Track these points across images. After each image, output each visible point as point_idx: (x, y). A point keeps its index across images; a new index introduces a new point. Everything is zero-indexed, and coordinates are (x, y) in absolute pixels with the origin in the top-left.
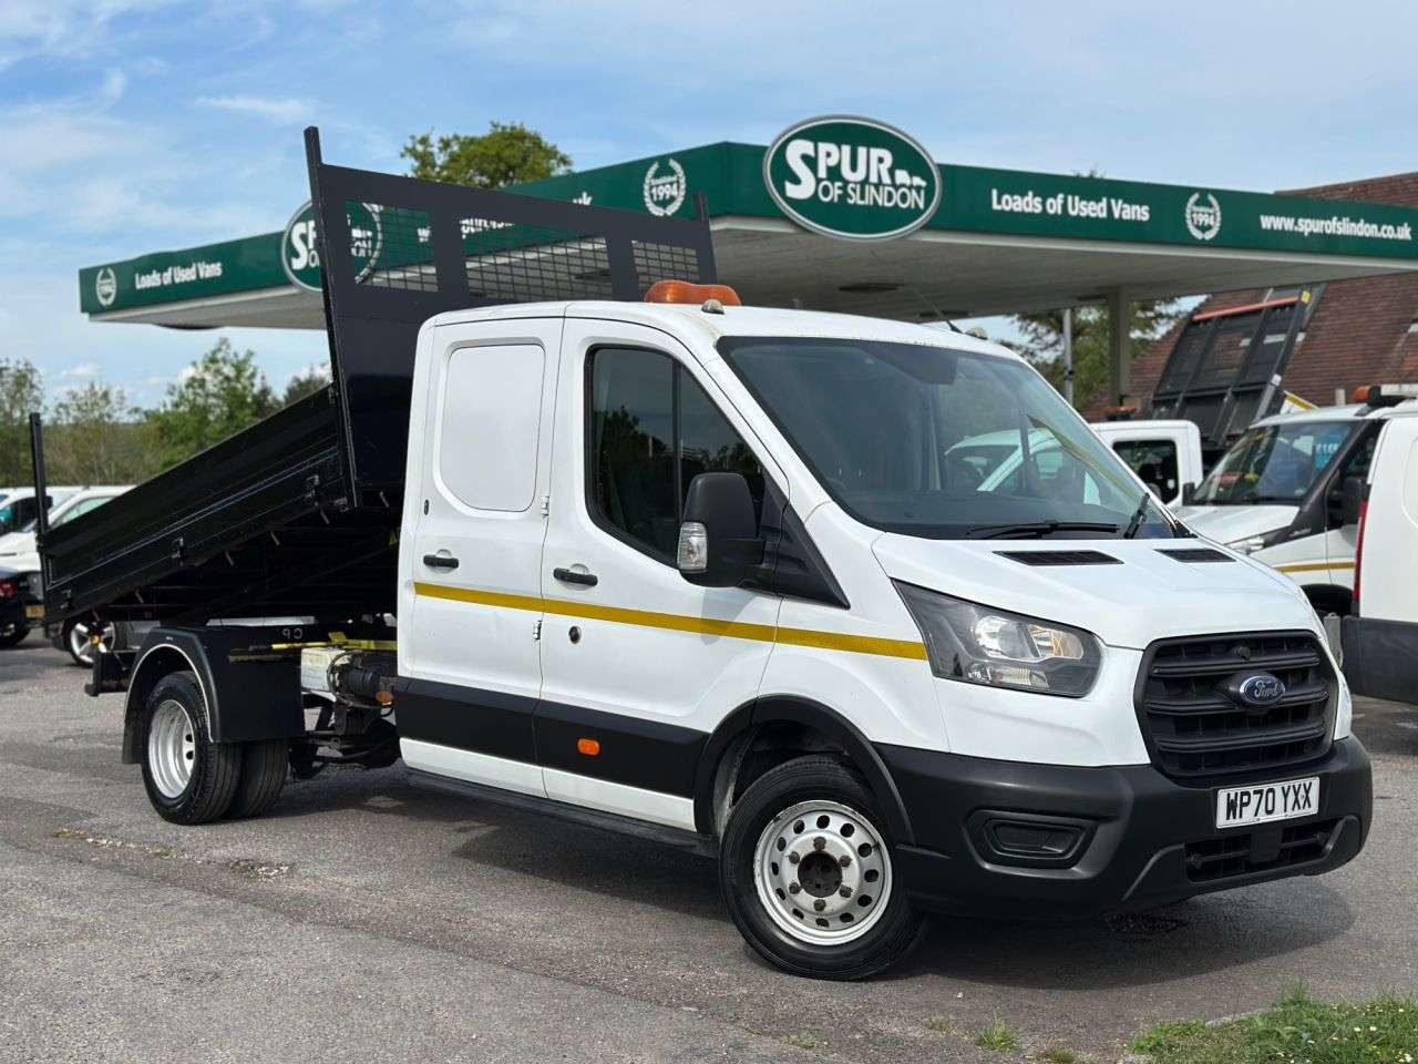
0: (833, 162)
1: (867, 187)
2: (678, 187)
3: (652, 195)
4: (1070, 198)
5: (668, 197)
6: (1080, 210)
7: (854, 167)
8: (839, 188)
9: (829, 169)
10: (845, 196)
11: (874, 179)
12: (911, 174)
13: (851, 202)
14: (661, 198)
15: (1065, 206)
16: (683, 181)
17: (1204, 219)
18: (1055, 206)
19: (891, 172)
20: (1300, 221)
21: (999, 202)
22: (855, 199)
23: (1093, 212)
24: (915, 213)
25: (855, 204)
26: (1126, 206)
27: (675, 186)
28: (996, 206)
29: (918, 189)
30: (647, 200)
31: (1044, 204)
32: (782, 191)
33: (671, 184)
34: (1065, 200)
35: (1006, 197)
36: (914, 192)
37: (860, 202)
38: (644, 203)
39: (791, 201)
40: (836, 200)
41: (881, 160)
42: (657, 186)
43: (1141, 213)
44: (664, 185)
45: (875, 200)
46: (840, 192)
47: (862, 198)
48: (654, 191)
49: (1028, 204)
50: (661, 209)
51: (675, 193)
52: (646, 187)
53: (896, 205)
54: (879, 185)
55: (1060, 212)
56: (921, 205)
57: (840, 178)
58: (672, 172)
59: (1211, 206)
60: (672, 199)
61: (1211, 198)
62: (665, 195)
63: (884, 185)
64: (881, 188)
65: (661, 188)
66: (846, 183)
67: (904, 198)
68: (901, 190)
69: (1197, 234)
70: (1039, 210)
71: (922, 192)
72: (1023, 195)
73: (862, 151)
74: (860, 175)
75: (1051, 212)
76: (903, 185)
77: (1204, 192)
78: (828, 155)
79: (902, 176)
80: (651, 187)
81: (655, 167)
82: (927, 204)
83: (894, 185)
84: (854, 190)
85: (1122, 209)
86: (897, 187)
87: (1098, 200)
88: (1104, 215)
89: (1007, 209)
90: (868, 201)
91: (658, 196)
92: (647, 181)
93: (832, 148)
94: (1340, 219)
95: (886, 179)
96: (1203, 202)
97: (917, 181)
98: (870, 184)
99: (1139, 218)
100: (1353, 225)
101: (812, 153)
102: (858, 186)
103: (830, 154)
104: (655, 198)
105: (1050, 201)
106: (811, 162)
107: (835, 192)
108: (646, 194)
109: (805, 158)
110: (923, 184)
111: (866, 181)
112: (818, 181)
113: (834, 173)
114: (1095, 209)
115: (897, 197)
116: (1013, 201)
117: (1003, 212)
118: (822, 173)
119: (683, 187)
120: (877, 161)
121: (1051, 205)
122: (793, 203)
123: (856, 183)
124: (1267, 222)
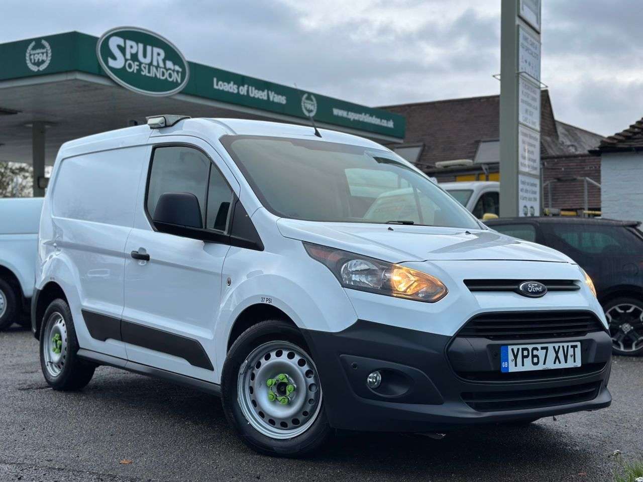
1: (151, 67)
2: (47, 55)
3: (31, 60)
4: (250, 88)
5: (40, 60)
6: (255, 95)
7: (145, 56)
8: (137, 65)
9: (132, 55)
10: (139, 70)
11: (155, 63)
12: (174, 64)
13: (143, 73)
14: (36, 61)
15: (248, 91)
16: (50, 52)
17: (309, 107)
18: (243, 90)
19: (164, 61)
20: (350, 113)
21: (217, 85)
22: (145, 72)
23: (261, 96)
24: (175, 84)
25: (145, 75)
26: (276, 95)
27: (45, 55)
28: (215, 87)
29: (178, 72)
30: (28, 62)
31: (238, 88)
32: (107, 63)
33: (43, 53)
34: (248, 88)
35: (220, 83)
36: (175, 73)
37: (148, 75)
38: (26, 64)
39: (112, 69)
40: (135, 71)
41: (159, 54)
42: (34, 54)
43: (281, 99)
44: (38, 54)
45: (155, 75)
46: (138, 67)
48: (32, 57)
49: (231, 88)
50: (36, 67)
51: (44, 58)
52: (27, 55)
53: (166, 78)
54: (157, 67)
55: (246, 94)
56: (179, 80)
57: (138, 60)
58: (43, 47)
59: (312, 101)
60: (43, 62)
61: (312, 97)
62: (39, 59)
63: (160, 68)
64: (159, 69)
65: (36, 55)
66: (141, 63)
67: (170, 76)
69: (307, 113)
70: (236, 91)
71: (180, 74)
72: (229, 83)
74: (148, 60)
75: (242, 93)
76: (170, 69)
77: (310, 94)
78: (131, 47)
79: (169, 64)
80: (30, 55)
82: (182, 80)
83: (165, 68)
85: (274, 97)
86: (167, 70)
87: (263, 91)
88: (265, 98)
89: (221, 88)
90: (152, 75)
91: (35, 60)
92: (28, 51)
93: (133, 44)
94: (365, 115)
95: (161, 65)
96: (309, 98)
97: (177, 68)
98: (153, 66)
99: (281, 102)
100: (370, 118)
101: (123, 45)
102: (147, 67)
103: (132, 47)
104: (33, 61)
105: (241, 88)
106: (122, 50)
107: (135, 67)
108: (27, 58)
109: (119, 47)
110: (180, 70)
111: (150, 64)
113: (134, 57)
114: (261, 95)
115: (167, 75)
116: (224, 85)
117: (218, 90)
118: (128, 56)
119: (50, 55)
120: (157, 55)
121: (242, 90)
123: (146, 64)
124: (336, 112)
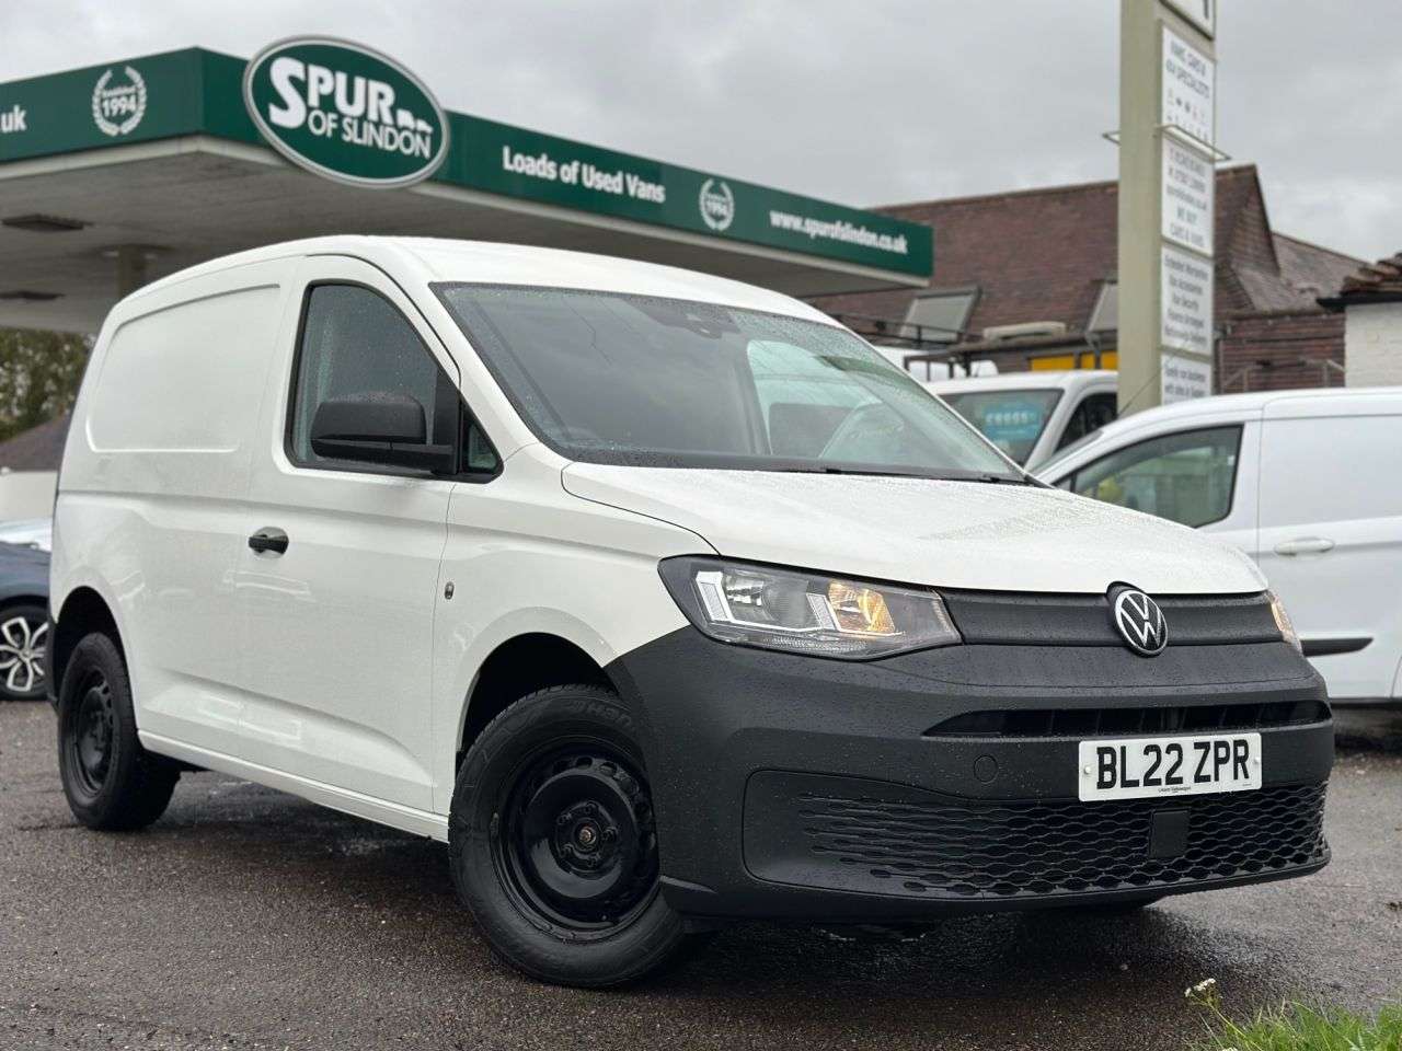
0: (326, 89)
1: (365, 125)
2: (137, 100)
3: (103, 110)
4: (585, 168)
5: (123, 112)
6: (595, 183)
7: (350, 99)
8: (334, 121)
9: (322, 98)
10: (339, 131)
11: (373, 116)
12: (416, 117)
13: (347, 138)
14: (115, 113)
15: (579, 175)
16: (143, 92)
17: (718, 208)
18: (569, 173)
19: (393, 110)
20: (808, 222)
21: (511, 161)
22: (350, 136)
23: (609, 186)
24: (417, 162)
25: (351, 142)
26: (642, 184)
27: (133, 99)
28: (507, 166)
29: (423, 134)
30: (97, 115)
31: (558, 169)
32: (266, 115)
33: (128, 96)
34: (580, 169)
35: (518, 157)
36: (419, 138)
37: (358, 141)
38: (93, 119)
39: (277, 129)
40: (329, 134)
41: (381, 96)
42: (110, 99)
43: (653, 192)
44: (119, 97)
45: (374, 141)
46: (335, 125)
47: (360, 135)
48: (106, 104)
49: (540, 167)
50: (114, 126)
51: (132, 107)
52: (96, 100)
53: (398, 148)
54: (378, 124)
55: (574, 181)
56: (427, 153)
57: (334, 109)
58: (129, 83)
59: (723, 194)
60: (129, 115)
62: (120, 110)
63: (385, 125)
64: (381, 128)
65: (114, 101)
66: (341, 116)
67: (407, 142)
68: (405, 133)
69: (711, 223)
70: (552, 176)
71: (428, 139)
72: (537, 157)
73: (359, 82)
74: (357, 109)
75: (566, 179)
76: (405, 128)
77: (718, 179)
79: (405, 118)
80: (102, 100)
81: (108, 75)
82: (434, 152)
83: (395, 125)
84: (351, 126)
85: (638, 187)
86: (400, 130)
87: (614, 174)
88: (619, 190)
89: (520, 170)
90: (366, 141)
91: (111, 111)
92: (97, 92)
93: (325, 73)
94: (843, 224)
95: (387, 118)
96: (715, 190)
97: (422, 125)
98: (369, 121)
99: (655, 198)
100: (855, 231)
101: (301, 76)
102: (355, 123)
103: (323, 80)
104: (107, 113)
105: (564, 168)
106: (301, 86)
107: (329, 125)
108: (96, 107)
109: (293, 80)
110: (429, 129)
111: (363, 118)
112: (309, 109)
113: (328, 103)
114: (610, 183)
115: (399, 140)
116: (527, 163)
117: (513, 174)
118: (314, 101)
119: (143, 99)
120: (376, 97)
121: (566, 174)
122: (279, 130)
123: (353, 118)
124: (776, 219)
